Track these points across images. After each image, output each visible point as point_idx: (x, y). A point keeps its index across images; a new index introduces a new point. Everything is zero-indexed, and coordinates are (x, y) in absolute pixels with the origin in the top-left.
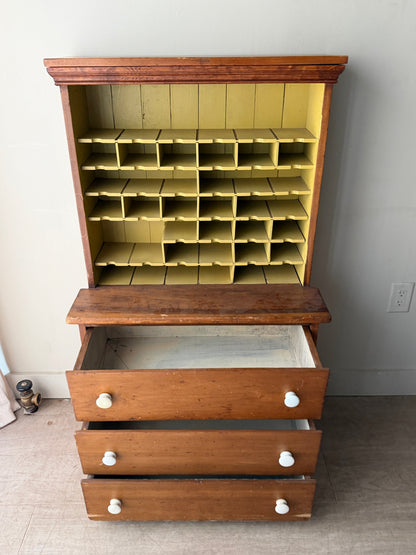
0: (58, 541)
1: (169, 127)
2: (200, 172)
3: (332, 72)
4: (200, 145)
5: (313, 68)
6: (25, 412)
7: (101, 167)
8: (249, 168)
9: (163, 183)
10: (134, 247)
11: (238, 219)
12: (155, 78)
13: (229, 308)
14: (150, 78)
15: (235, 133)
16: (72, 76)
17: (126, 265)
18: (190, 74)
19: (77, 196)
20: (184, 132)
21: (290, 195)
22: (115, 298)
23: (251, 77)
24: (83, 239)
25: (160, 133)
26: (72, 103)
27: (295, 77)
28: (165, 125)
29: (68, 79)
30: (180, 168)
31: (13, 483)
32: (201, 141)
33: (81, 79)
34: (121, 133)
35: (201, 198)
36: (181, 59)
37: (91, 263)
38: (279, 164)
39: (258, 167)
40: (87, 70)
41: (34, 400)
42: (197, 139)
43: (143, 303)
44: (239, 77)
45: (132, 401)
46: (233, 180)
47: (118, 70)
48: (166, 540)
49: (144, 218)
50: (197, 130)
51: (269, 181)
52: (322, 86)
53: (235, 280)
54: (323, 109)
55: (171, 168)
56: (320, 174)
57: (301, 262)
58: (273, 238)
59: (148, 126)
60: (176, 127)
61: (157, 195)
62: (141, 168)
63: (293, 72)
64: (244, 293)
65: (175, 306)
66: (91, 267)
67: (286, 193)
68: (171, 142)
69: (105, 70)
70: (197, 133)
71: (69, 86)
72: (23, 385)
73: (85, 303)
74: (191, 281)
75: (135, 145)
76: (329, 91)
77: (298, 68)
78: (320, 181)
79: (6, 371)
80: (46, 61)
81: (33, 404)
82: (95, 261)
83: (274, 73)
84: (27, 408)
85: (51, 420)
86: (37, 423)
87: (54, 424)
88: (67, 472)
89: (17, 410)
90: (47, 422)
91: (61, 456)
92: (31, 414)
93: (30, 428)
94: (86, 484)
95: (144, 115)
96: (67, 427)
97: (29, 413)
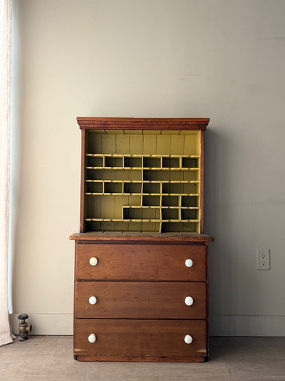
2: (144, 170)
3: (202, 125)
4: (144, 157)
5: (195, 123)
7: (95, 168)
11: (163, 194)
16: (88, 125)
18: (140, 125)
21: (189, 183)
24: (81, 203)
27: (187, 127)
29: (85, 126)
30: (134, 168)
32: (144, 155)
33: (92, 126)
38: (182, 167)
39: (173, 169)
40: (95, 122)
41: (28, 328)
42: (142, 155)
45: (107, 265)
47: (109, 122)
49: (114, 194)
52: (200, 132)
54: (201, 141)
55: (129, 168)
56: (203, 171)
57: (198, 220)
58: (182, 206)
61: (121, 181)
62: (114, 168)
63: (186, 124)
66: (83, 221)
67: (187, 182)
68: (130, 156)
70: (143, 152)
71: (85, 129)
76: (203, 134)
77: (188, 123)
78: (203, 174)
79: (11, 312)
80: (78, 118)
81: (27, 332)
82: (85, 218)
83: (177, 125)
84: (22, 334)
85: (37, 343)
86: (27, 344)
87: (39, 345)
88: (49, 362)
89: (14, 338)
90: (34, 344)
91: (45, 356)
92: (24, 340)
93: (23, 346)
94: (78, 321)
95: (116, 151)
96: (48, 346)
97: (22, 339)
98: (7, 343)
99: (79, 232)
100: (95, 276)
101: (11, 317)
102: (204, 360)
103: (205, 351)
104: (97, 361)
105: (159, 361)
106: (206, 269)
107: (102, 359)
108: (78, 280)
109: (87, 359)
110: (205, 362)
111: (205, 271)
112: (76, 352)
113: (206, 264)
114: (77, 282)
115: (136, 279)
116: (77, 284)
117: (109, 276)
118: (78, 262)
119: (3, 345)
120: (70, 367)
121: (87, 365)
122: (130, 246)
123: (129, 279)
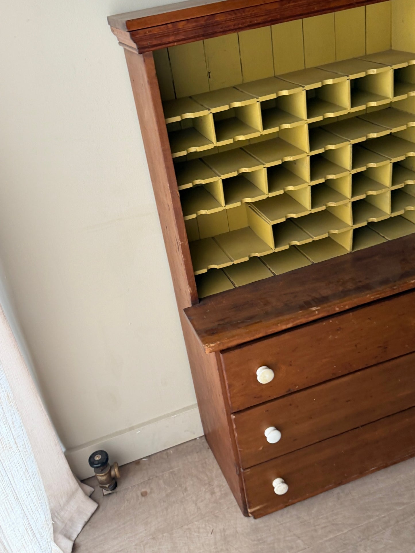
6: (106, 492)
7: (193, 149)
8: (362, 107)
17: (229, 264)
37: (193, 273)
39: (372, 104)
41: (115, 472)
55: (275, 129)
59: (216, 87)
62: (240, 137)
66: (194, 278)
67: (404, 128)
68: (274, 96)
72: (97, 457)
81: (114, 478)
84: (107, 486)
85: (143, 490)
86: (127, 500)
87: (151, 493)
88: (207, 542)
89: (91, 493)
90: (139, 494)
91: (186, 527)
92: (113, 491)
93: (122, 508)
94: (248, 472)
95: (209, 73)
96: (169, 491)
97: (111, 492)
98: (89, 514)
100: (268, 395)
107: (296, 501)
108: (235, 412)
112: (252, 513)
114: (233, 417)
115: (347, 372)
116: (235, 419)
117: (296, 386)
118: (230, 386)
119: (85, 522)
120: (256, 542)
121: (278, 524)
122: (331, 321)
123: (334, 377)
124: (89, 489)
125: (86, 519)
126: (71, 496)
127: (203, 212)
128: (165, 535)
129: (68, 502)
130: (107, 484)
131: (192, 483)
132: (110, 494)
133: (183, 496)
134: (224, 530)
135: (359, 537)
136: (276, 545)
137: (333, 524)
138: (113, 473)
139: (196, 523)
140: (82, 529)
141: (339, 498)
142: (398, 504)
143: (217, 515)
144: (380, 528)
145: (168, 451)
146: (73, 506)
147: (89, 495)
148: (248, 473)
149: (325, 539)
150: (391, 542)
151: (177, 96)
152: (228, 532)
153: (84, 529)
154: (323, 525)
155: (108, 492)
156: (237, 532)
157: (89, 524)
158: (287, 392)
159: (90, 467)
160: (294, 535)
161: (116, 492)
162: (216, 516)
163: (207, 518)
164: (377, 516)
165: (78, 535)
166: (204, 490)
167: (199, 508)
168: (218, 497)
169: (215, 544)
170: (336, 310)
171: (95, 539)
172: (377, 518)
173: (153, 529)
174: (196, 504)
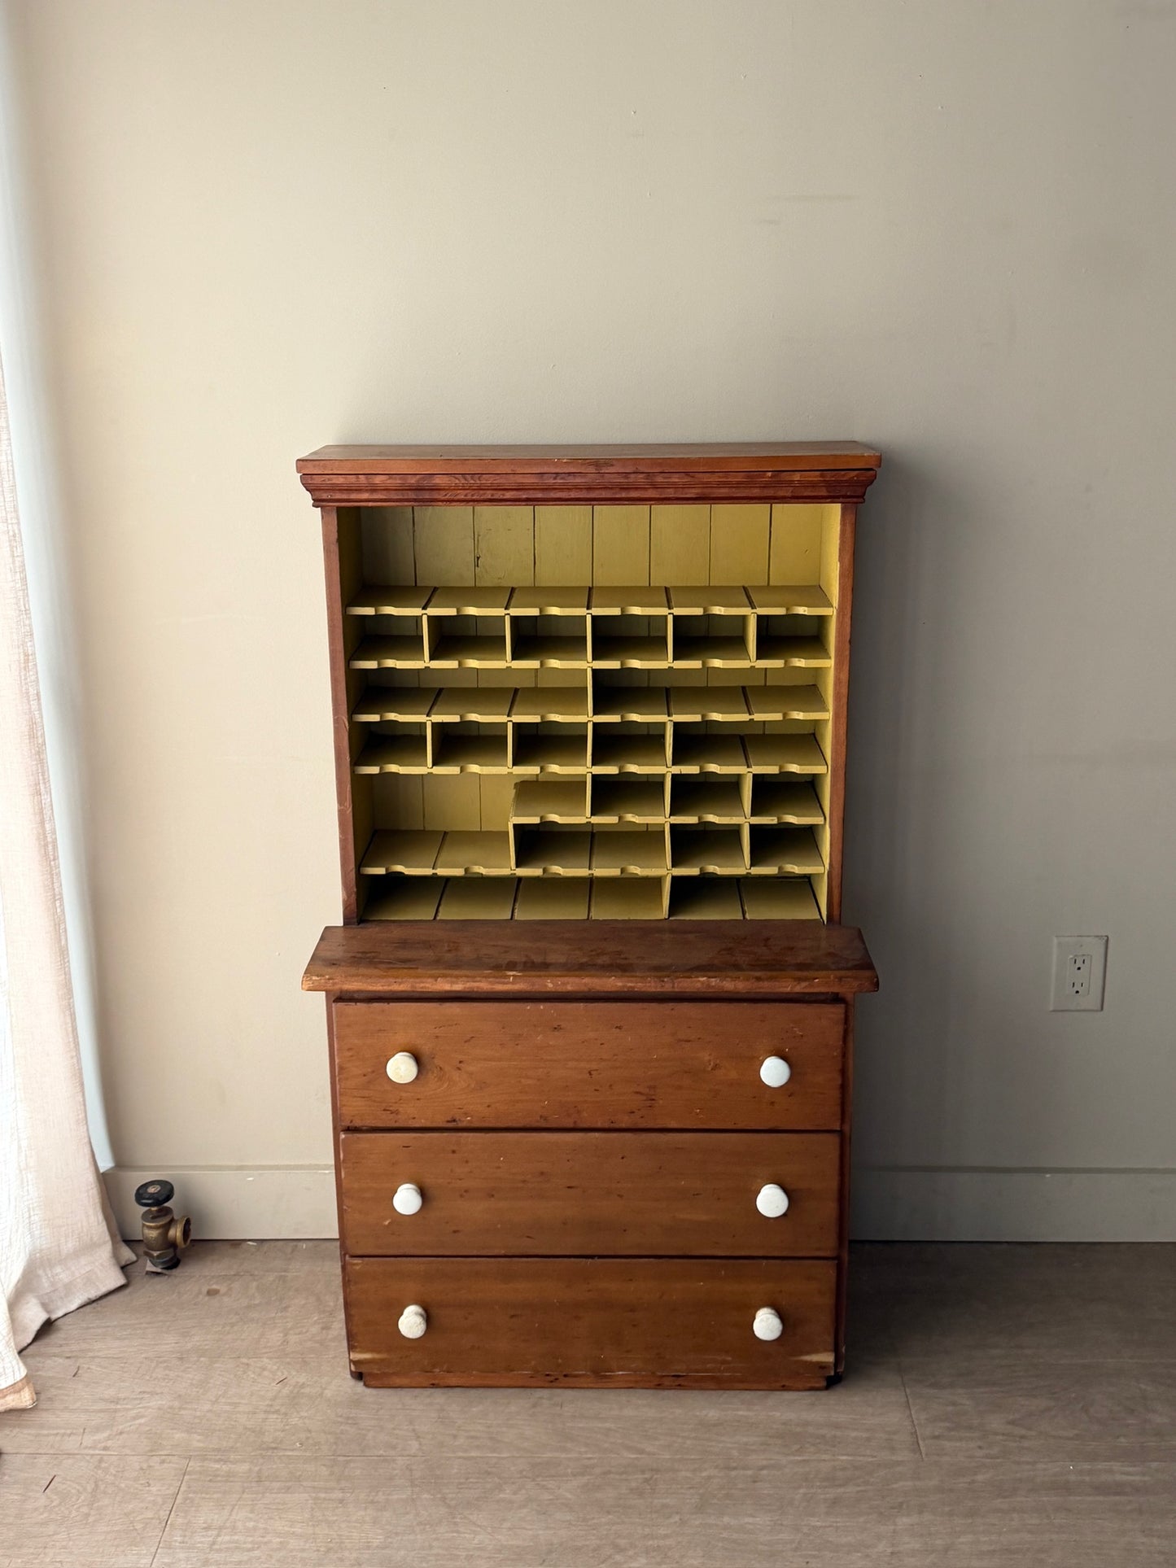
0: (251, 1524)
1: (529, 583)
2: (595, 671)
3: (850, 483)
4: (594, 618)
5: (814, 477)
6: (150, 1267)
7: (390, 663)
8: (695, 664)
9: (513, 696)
10: (444, 839)
11: (677, 770)
12: (508, 495)
13: (656, 962)
14: (498, 495)
15: (668, 596)
16: (349, 490)
17: (428, 872)
18: (577, 488)
19: (336, 721)
20: (562, 594)
21: (787, 721)
22: (404, 944)
23: (692, 493)
24: (341, 813)
25: (511, 595)
26: (340, 540)
27: (781, 493)
28: (522, 578)
29: (338, 496)
30: (554, 663)
31: (133, 1413)
32: (597, 611)
33: (365, 496)
34: (431, 595)
35: (595, 725)
36: (559, 463)
37: (352, 866)
38: (758, 658)
39: (717, 663)
40: (378, 480)
41: (176, 1232)
42: (588, 608)
43: (467, 951)
44: (670, 493)
45: (456, 1075)
46: (667, 690)
47: (438, 480)
48: (507, 1525)
49: (474, 768)
50: (590, 589)
51: (745, 693)
52: (836, 509)
53: (673, 909)
54: (841, 550)
55: (534, 664)
56: (845, 676)
57: (820, 867)
58: (753, 814)
59: (487, 582)
60: (545, 581)
61: (503, 719)
62: (472, 663)
63: (780, 484)
64: (691, 937)
65: (538, 959)
66: (353, 875)
67: (778, 717)
68: (535, 612)
69: (412, 481)
70: (590, 595)
71: (338, 508)
72: (151, 1190)
73: (338, 952)
74: (573, 912)
75: (461, 618)
76: (850, 518)
77: (785, 477)
78: (844, 691)
79: (106, 1163)
80: (301, 463)
81: (173, 1245)
82: (361, 862)
83: (738, 485)
84: (155, 1254)
85: (215, 1287)
86: (179, 1293)
87: (224, 1295)
88: (262, 1393)
89: (128, 1263)
90: (205, 1290)
91: (245, 1360)
92: (165, 1271)
93: (163, 1302)
94: (357, 1264)
95: (478, 558)
96: (257, 1302)
97: (159, 1270)
98: (103, 1290)
99: (340, 923)
100: (411, 1114)
101: (107, 1184)
102: (824, 1384)
103: (828, 1358)
104: (434, 1386)
105: (659, 1386)
106: (843, 1087)
107: (453, 1381)
108: (346, 1128)
109: (398, 1381)
110: (827, 1388)
111: (836, 1094)
112: (356, 1363)
113: (843, 1072)
114: (343, 1136)
115: (569, 1123)
116: (343, 1140)
117: (466, 1114)
118: (341, 1068)
119: (89, 1299)
120: (340, 1419)
121: (399, 1406)
122: (542, 1007)
123: (544, 1125)
124: (127, 1254)
125: (93, 1294)
126: (87, 1248)
127: (393, 768)
128: (202, 1359)
129: (77, 1254)
130: (155, 1251)
131: (303, 1302)
132: (158, 1274)
133: (273, 1315)
134: (303, 1386)
135: (521, 1472)
136: (371, 1434)
137: (491, 1439)
138: (172, 1232)
139: (265, 1360)
140: (78, 1309)
141: (534, 1406)
142: (629, 1448)
143: (307, 1360)
144: (569, 1471)
145: (300, 1244)
146: (82, 1267)
147: (123, 1263)
148: (358, 1268)
149: (461, 1454)
150: (569, 1496)
151: (418, 581)
152: (307, 1390)
153: (81, 1310)
154: (473, 1434)
155: (154, 1269)
156: (321, 1395)
157: (94, 1305)
158: (448, 1122)
159: (136, 1203)
160: (414, 1430)
161: (169, 1276)
162: (305, 1362)
163: (288, 1360)
164: (580, 1453)
165: (65, 1315)
166: (316, 1318)
167: (286, 1342)
168: (330, 1337)
169: (274, 1399)
170: (546, 986)
171: (88, 1328)
172: (576, 1455)
173: (189, 1346)
174: (286, 1335)
